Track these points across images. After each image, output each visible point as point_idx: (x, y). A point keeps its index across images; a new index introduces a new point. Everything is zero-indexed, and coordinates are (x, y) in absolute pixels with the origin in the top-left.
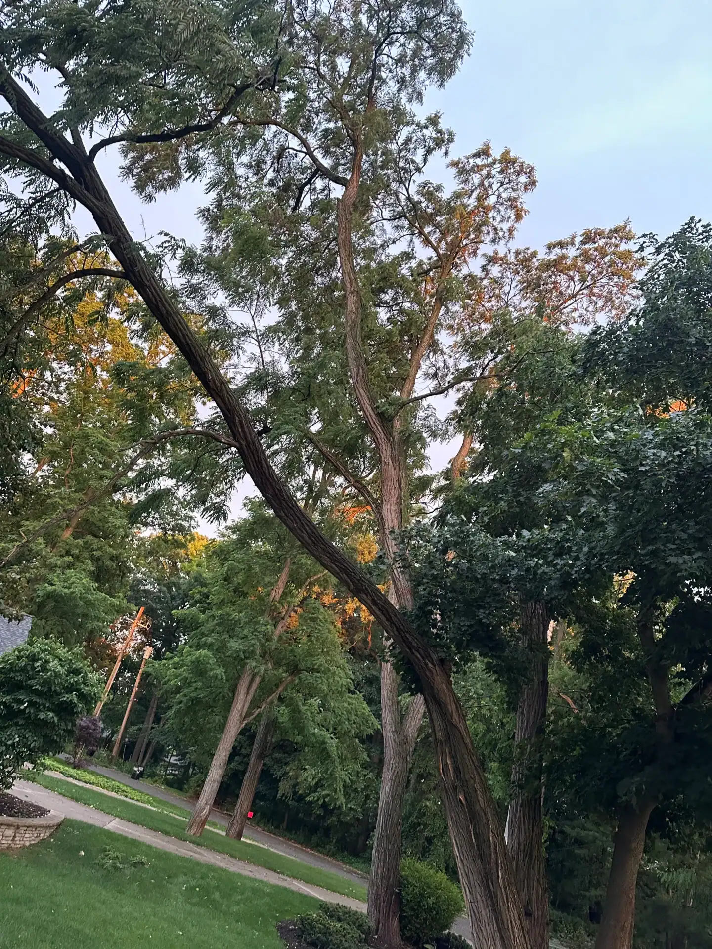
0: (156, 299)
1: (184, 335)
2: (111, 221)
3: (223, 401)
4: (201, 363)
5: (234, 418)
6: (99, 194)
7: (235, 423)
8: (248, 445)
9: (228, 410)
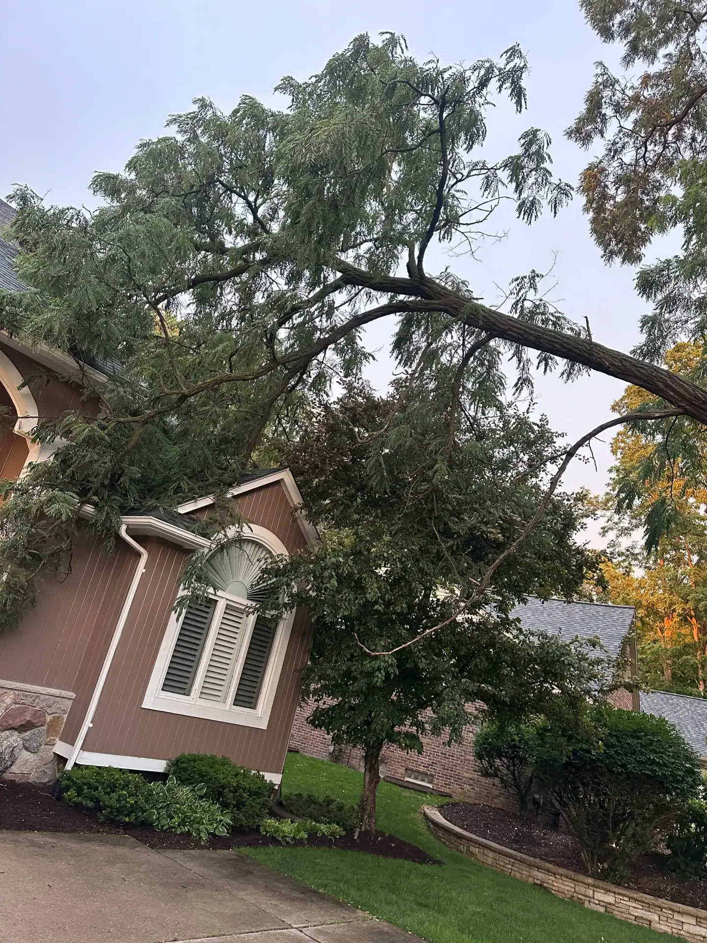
0: (520, 334)
1: (561, 345)
2: (454, 306)
3: (636, 377)
4: (591, 357)
5: (658, 386)
6: (439, 294)
7: (662, 390)
8: (689, 402)
9: (645, 381)
